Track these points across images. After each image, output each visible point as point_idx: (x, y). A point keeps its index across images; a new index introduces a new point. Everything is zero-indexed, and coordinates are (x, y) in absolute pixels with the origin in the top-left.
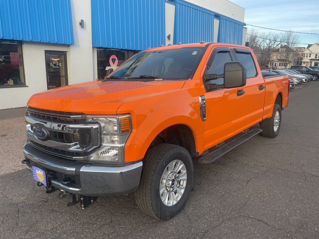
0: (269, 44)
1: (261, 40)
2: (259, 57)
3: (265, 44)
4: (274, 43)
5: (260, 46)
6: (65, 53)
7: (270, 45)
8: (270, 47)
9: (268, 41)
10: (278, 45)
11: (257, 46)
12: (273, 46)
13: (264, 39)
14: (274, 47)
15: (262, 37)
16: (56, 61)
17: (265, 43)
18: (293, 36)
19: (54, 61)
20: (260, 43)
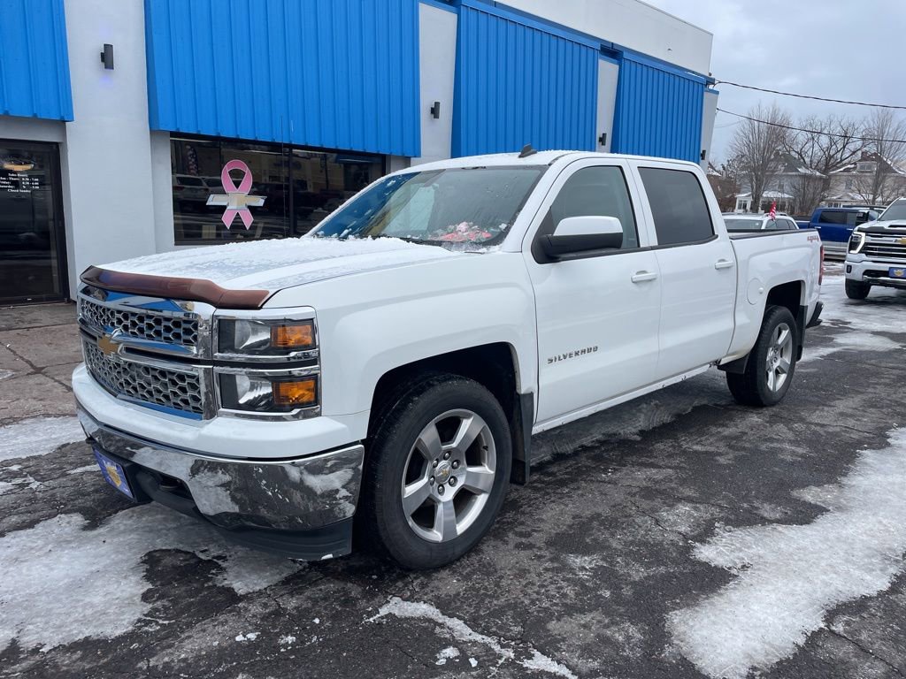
0: (829, 149)
1: (802, 137)
2: (794, 187)
3: (816, 148)
4: (844, 147)
5: (801, 156)
6: (54, 147)
7: (832, 153)
8: (831, 157)
9: (824, 141)
10: (854, 153)
11: (793, 153)
12: (839, 155)
13: (815, 134)
14: (844, 157)
15: (809, 128)
16: (21, 172)
17: (816, 145)
18: (895, 125)
19: (11, 172)
20: (800, 146)
